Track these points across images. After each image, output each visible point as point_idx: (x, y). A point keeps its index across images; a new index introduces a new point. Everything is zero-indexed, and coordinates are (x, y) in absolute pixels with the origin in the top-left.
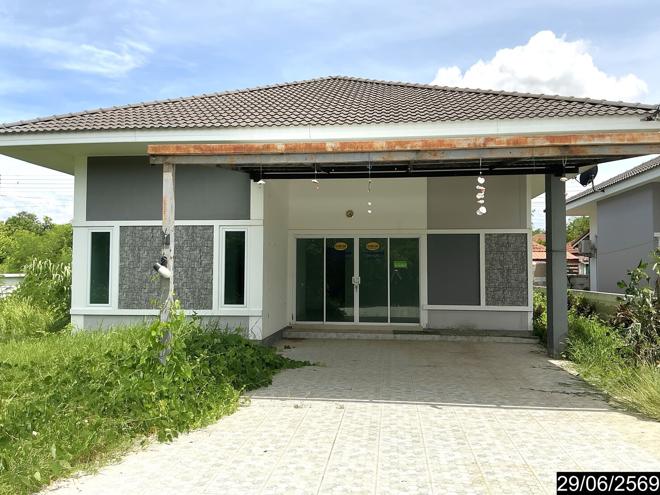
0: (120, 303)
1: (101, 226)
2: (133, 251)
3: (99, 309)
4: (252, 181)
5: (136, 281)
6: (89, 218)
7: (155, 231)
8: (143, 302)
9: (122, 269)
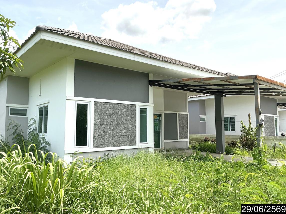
0: (94, 145)
1: (83, 100)
2: (100, 115)
3: (82, 149)
4: (149, 86)
5: (102, 132)
6: (76, 95)
7: (111, 106)
8: (106, 143)
9: (95, 125)
